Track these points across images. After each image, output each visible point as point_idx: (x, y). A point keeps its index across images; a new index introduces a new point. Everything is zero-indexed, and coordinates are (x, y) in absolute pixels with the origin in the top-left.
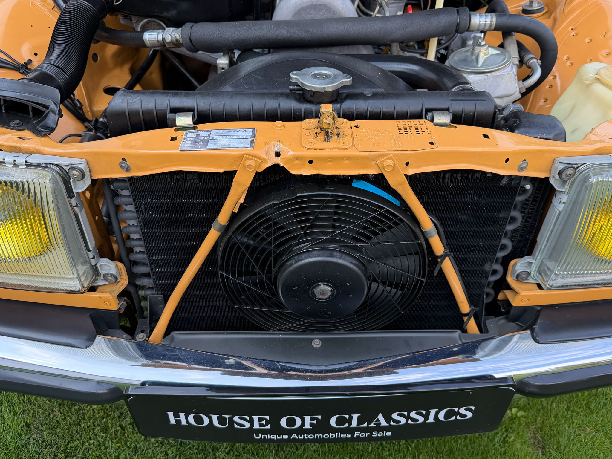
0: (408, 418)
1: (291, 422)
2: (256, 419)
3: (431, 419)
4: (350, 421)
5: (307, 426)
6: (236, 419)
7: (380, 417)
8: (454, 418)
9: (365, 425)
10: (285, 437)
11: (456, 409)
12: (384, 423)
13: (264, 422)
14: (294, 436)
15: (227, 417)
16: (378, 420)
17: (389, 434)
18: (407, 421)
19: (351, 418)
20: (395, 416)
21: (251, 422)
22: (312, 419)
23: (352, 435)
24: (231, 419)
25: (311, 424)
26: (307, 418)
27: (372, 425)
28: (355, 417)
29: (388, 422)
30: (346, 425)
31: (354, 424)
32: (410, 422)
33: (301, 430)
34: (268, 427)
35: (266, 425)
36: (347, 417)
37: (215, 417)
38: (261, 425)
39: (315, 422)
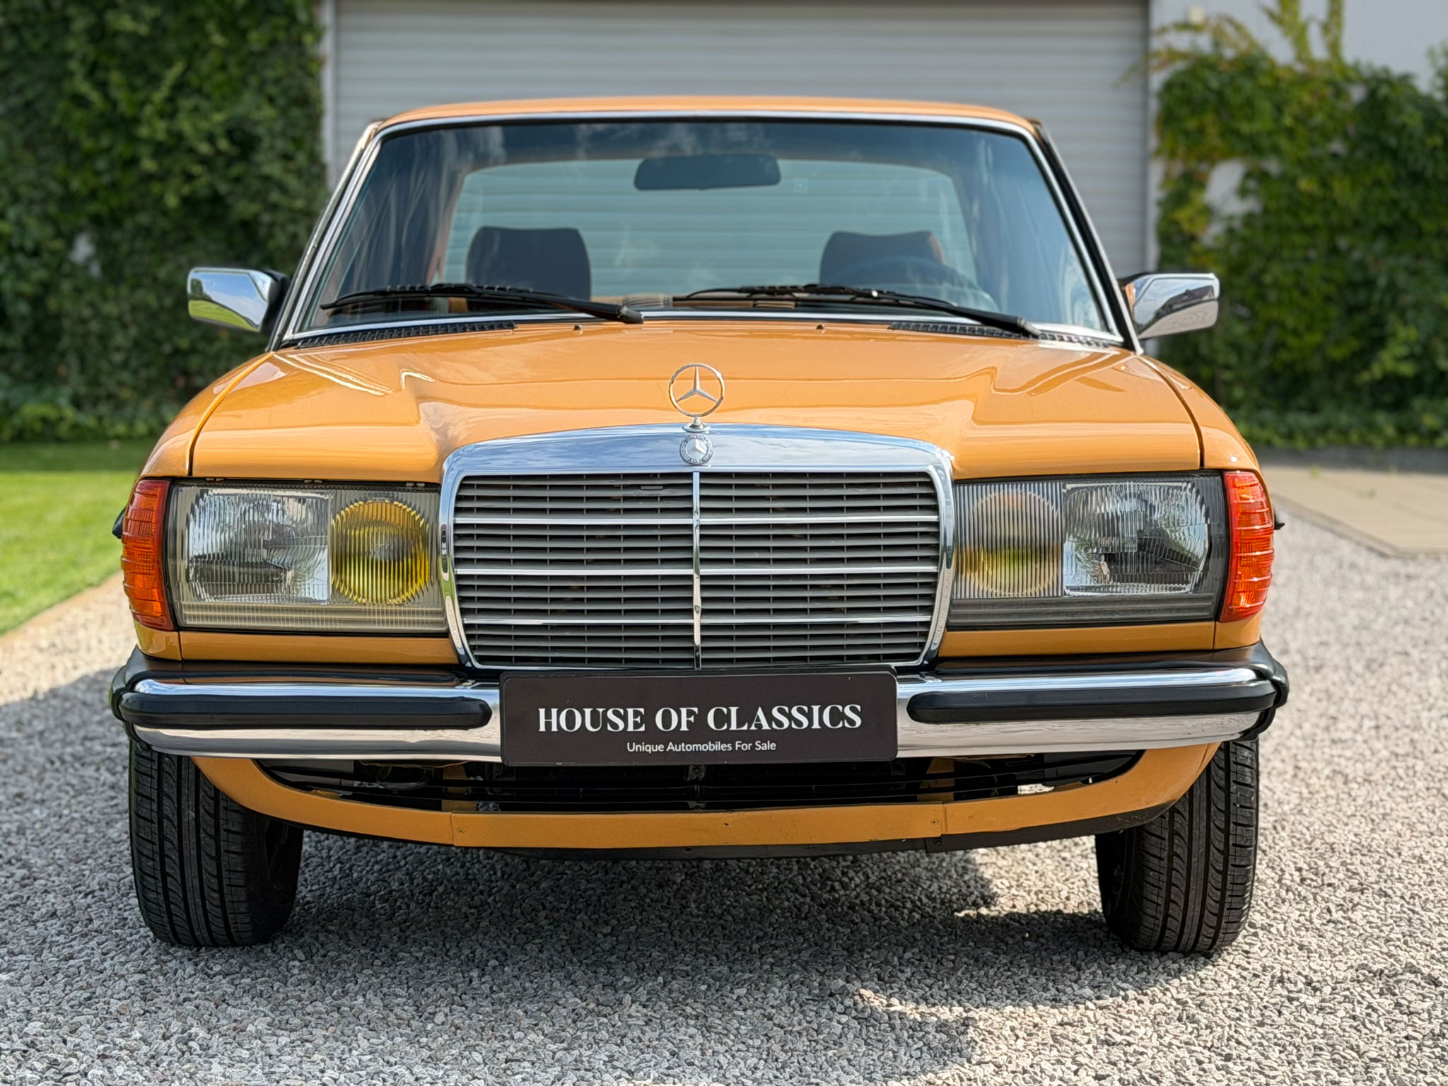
0: (790, 717)
1: (667, 720)
2: (630, 711)
3: (816, 725)
4: (727, 719)
5: (684, 728)
6: (610, 714)
7: (760, 713)
8: (840, 725)
9: (745, 728)
10: (660, 748)
11: (840, 708)
12: (766, 726)
13: (638, 719)
14: (671, 746)
15: (601, 710)
16: (758, 719)
17: (772, 746)
18: (790, 724)
19: (729, 711)
20: (775, 712)
21: (624, 718)
22: (690, 714)
23: (733, 746)
24: (605, 713)
25: (689, 722)
26: (684, 711)
27: (753, 728)
28: (734, 710)
29: (770, 725)
30: (725, 727)
31: (734, 727)
32: (794, 726)
33: (678, 736)
34: (642, 729)
35: (640, 726)
36: (725, 710)
37: (588, 711)
38: (636, 725)
39: (692, 719)
